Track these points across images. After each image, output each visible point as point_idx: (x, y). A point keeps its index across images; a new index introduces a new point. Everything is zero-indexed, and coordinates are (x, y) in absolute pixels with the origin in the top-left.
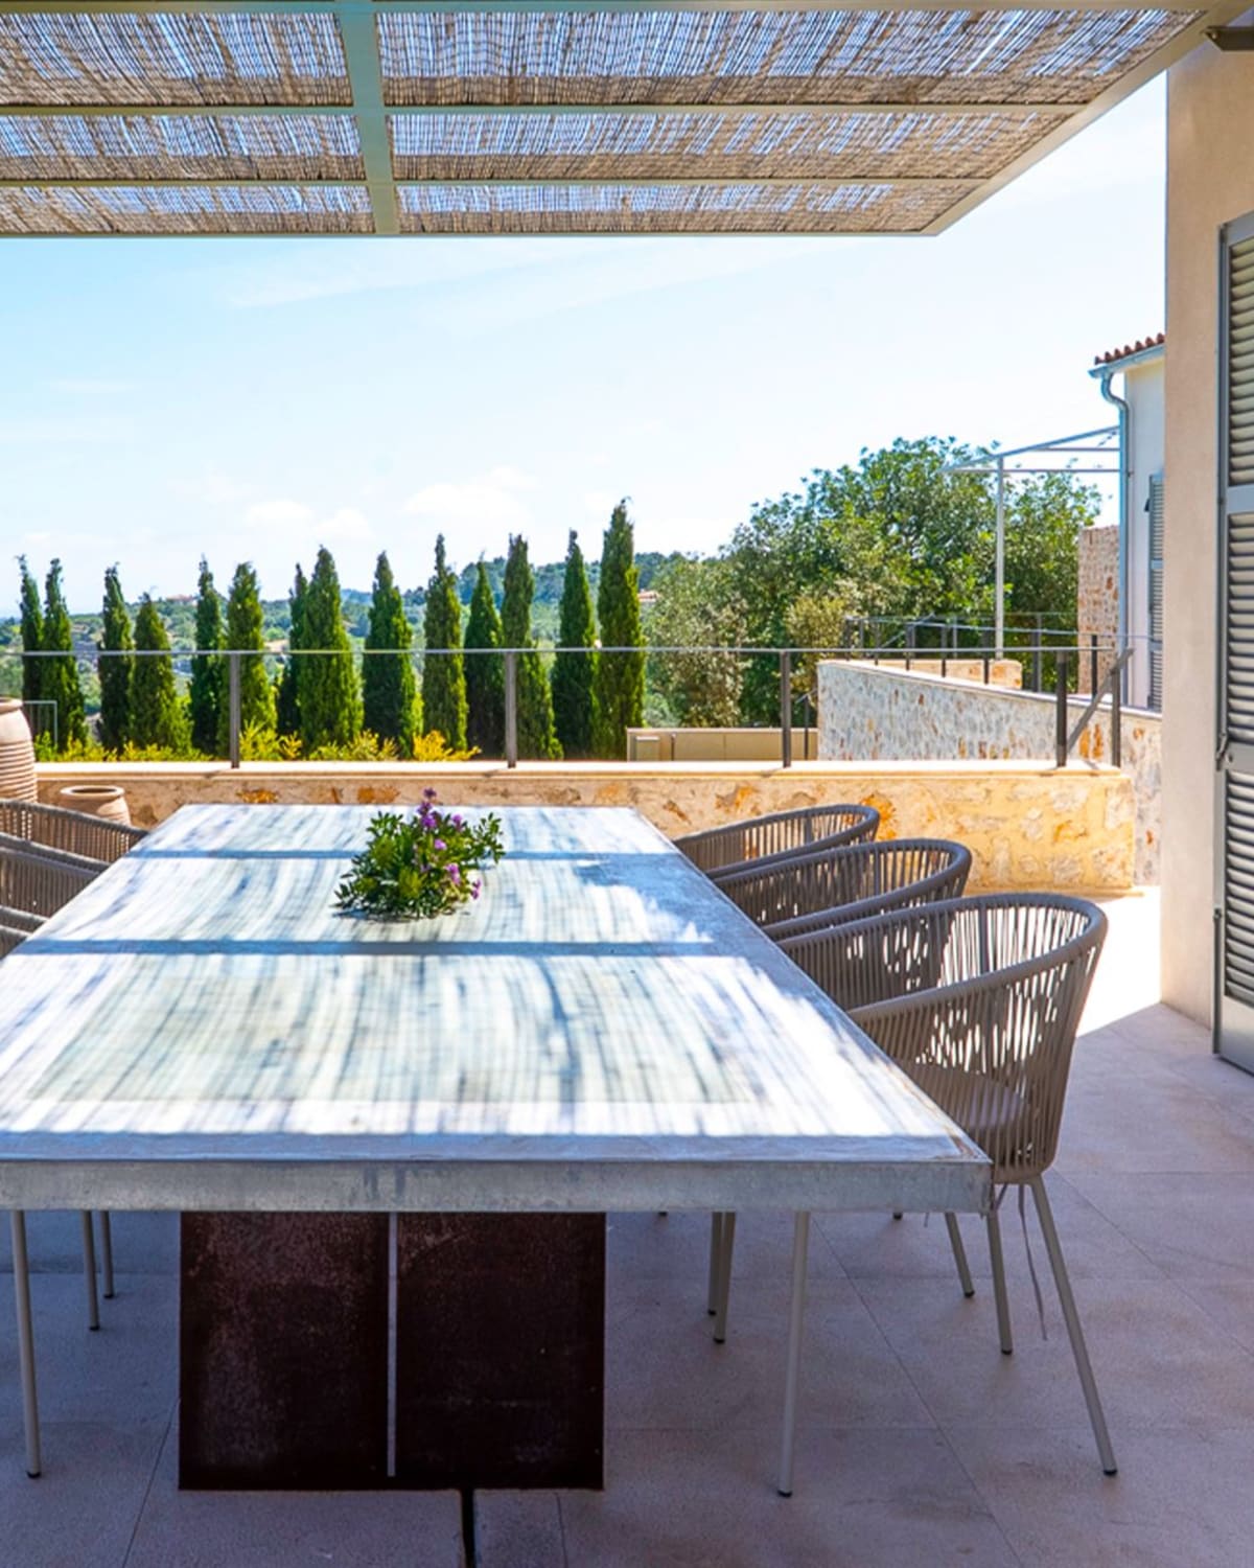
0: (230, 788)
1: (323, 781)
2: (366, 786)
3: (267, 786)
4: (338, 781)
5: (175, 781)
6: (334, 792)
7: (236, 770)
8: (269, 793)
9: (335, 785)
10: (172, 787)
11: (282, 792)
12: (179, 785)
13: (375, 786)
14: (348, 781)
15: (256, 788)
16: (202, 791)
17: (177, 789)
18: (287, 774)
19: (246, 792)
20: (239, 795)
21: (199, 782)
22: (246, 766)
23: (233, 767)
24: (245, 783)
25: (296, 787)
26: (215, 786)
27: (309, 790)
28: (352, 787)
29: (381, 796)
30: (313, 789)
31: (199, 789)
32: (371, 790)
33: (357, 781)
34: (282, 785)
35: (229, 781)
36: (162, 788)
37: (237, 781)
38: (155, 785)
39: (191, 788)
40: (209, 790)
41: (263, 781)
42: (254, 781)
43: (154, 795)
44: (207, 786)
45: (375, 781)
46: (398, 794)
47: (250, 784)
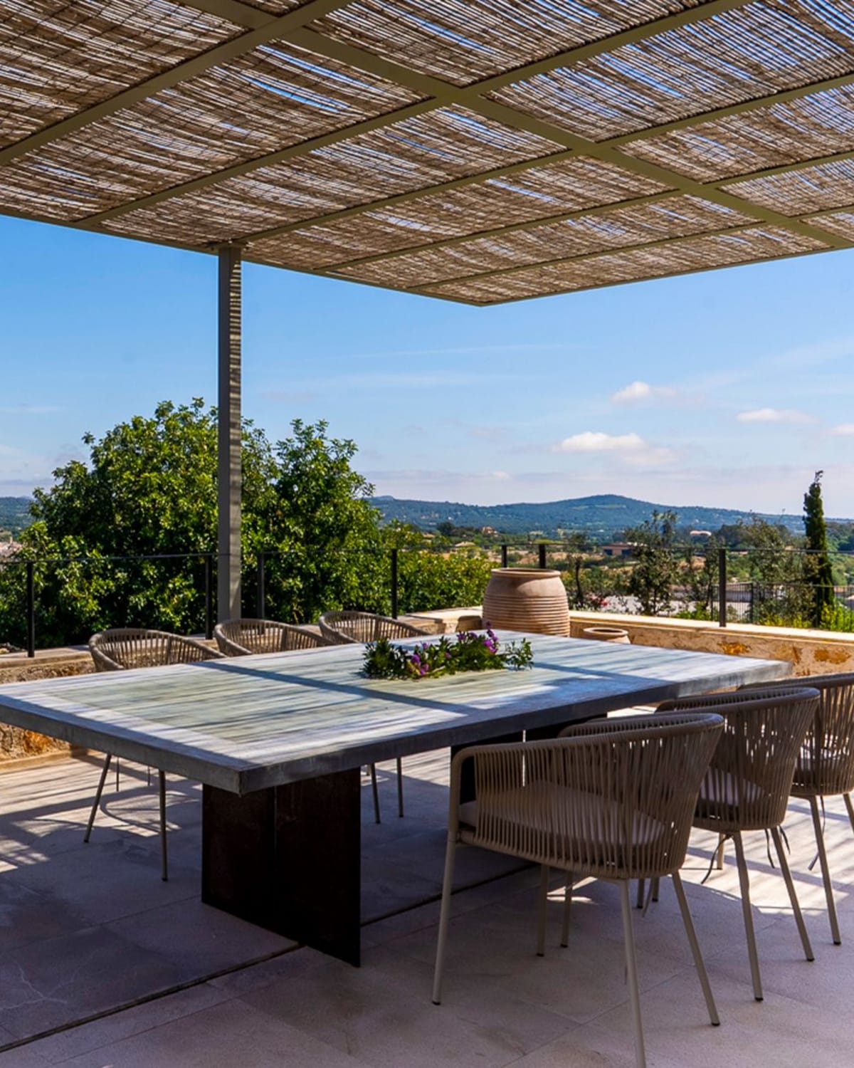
0: (713, 639)
1: (785, 641)
2: (821, 648)
3: (740, 641)
4: (798, 643)
5: (674, 632)
6: (795, 650)
7: (722, 628)
8: (743, 645)
9: (795, 645)
10: (672, 635)
11: (752, 646)
12: (676, 634)
13: (829, 649)
14: (807, 643)
15: (732, 641)
16: (693, 640)
17: (675, 636)
18: (759, 634)
19: (725, 643)
20: (718, 644)
21: (691, 633)
22: (730, 626)
23: (721, 626)
24: (724, 637)
25: (764, 644)
26: (702, 637)
27: (774, 647)
28: (810, 648)
29: (835, 657)
30: (778, 646)
31: (691, 638)
32: (826, 651)
33: (814, 644)
34: (753, 641)
35: (713, 634)
36: (664, 635)
37: (719, 635)
38: (660, 633)
39: (684, 636)
40: (697, 639)
41: (738, 637)
42: (731, 636)
43: (659, 639)
44: (696, 637)
45: (830, 645)
46: (849, 657)
47: (728, 638)
